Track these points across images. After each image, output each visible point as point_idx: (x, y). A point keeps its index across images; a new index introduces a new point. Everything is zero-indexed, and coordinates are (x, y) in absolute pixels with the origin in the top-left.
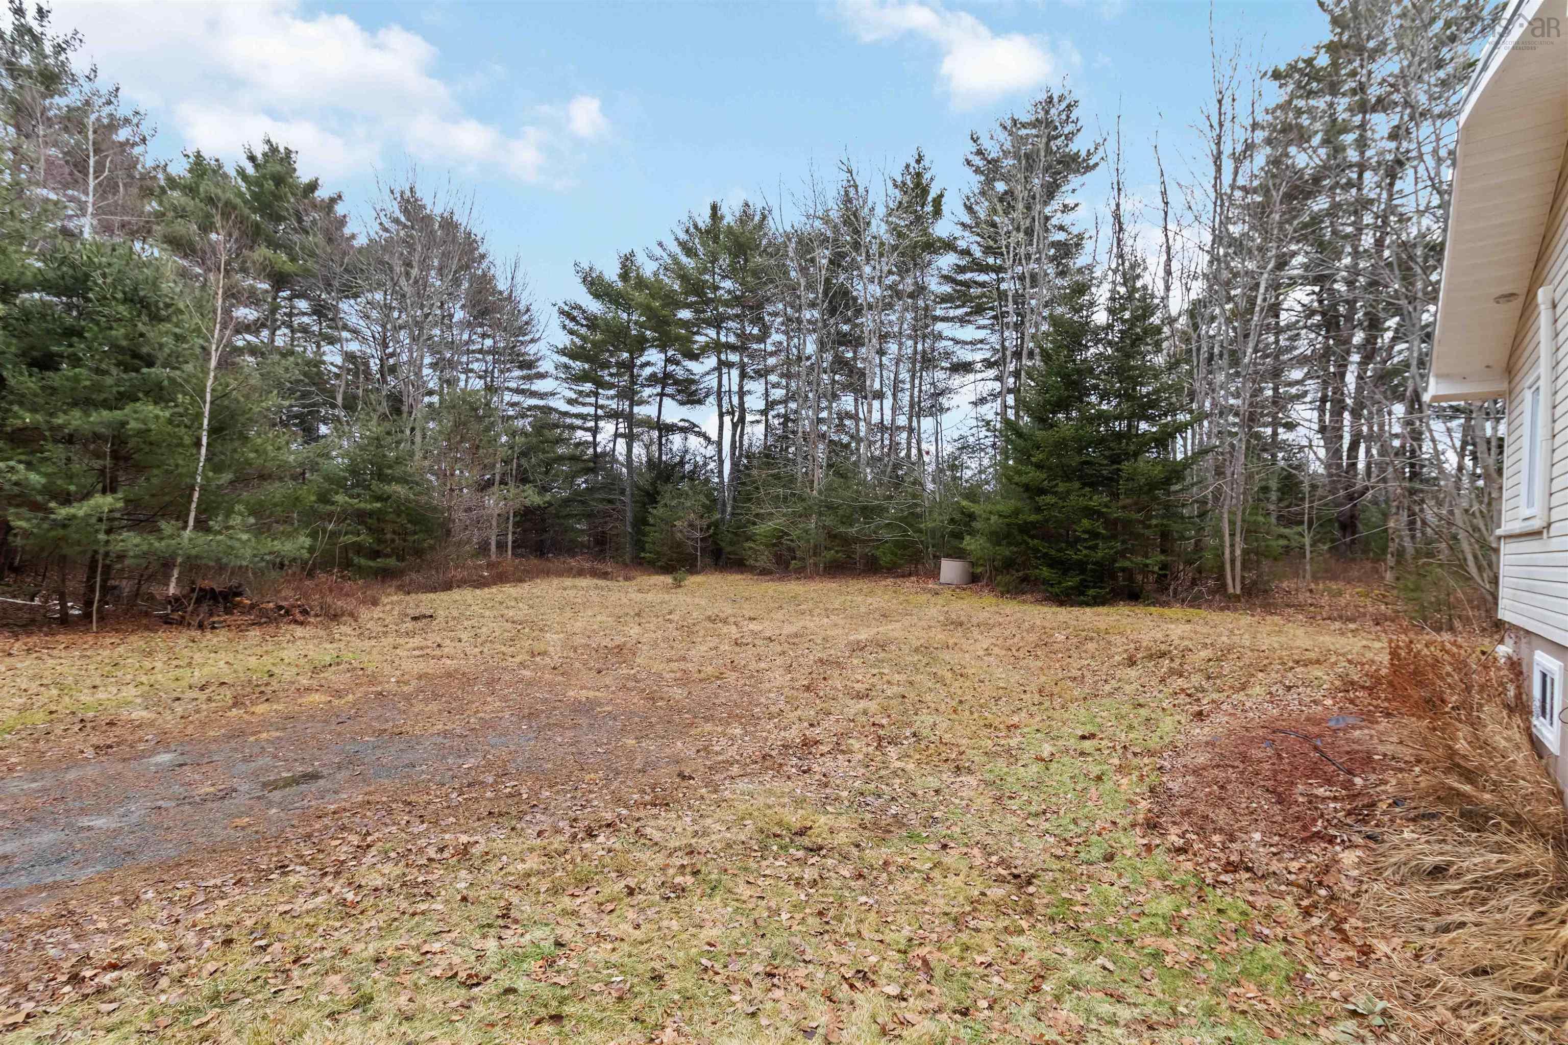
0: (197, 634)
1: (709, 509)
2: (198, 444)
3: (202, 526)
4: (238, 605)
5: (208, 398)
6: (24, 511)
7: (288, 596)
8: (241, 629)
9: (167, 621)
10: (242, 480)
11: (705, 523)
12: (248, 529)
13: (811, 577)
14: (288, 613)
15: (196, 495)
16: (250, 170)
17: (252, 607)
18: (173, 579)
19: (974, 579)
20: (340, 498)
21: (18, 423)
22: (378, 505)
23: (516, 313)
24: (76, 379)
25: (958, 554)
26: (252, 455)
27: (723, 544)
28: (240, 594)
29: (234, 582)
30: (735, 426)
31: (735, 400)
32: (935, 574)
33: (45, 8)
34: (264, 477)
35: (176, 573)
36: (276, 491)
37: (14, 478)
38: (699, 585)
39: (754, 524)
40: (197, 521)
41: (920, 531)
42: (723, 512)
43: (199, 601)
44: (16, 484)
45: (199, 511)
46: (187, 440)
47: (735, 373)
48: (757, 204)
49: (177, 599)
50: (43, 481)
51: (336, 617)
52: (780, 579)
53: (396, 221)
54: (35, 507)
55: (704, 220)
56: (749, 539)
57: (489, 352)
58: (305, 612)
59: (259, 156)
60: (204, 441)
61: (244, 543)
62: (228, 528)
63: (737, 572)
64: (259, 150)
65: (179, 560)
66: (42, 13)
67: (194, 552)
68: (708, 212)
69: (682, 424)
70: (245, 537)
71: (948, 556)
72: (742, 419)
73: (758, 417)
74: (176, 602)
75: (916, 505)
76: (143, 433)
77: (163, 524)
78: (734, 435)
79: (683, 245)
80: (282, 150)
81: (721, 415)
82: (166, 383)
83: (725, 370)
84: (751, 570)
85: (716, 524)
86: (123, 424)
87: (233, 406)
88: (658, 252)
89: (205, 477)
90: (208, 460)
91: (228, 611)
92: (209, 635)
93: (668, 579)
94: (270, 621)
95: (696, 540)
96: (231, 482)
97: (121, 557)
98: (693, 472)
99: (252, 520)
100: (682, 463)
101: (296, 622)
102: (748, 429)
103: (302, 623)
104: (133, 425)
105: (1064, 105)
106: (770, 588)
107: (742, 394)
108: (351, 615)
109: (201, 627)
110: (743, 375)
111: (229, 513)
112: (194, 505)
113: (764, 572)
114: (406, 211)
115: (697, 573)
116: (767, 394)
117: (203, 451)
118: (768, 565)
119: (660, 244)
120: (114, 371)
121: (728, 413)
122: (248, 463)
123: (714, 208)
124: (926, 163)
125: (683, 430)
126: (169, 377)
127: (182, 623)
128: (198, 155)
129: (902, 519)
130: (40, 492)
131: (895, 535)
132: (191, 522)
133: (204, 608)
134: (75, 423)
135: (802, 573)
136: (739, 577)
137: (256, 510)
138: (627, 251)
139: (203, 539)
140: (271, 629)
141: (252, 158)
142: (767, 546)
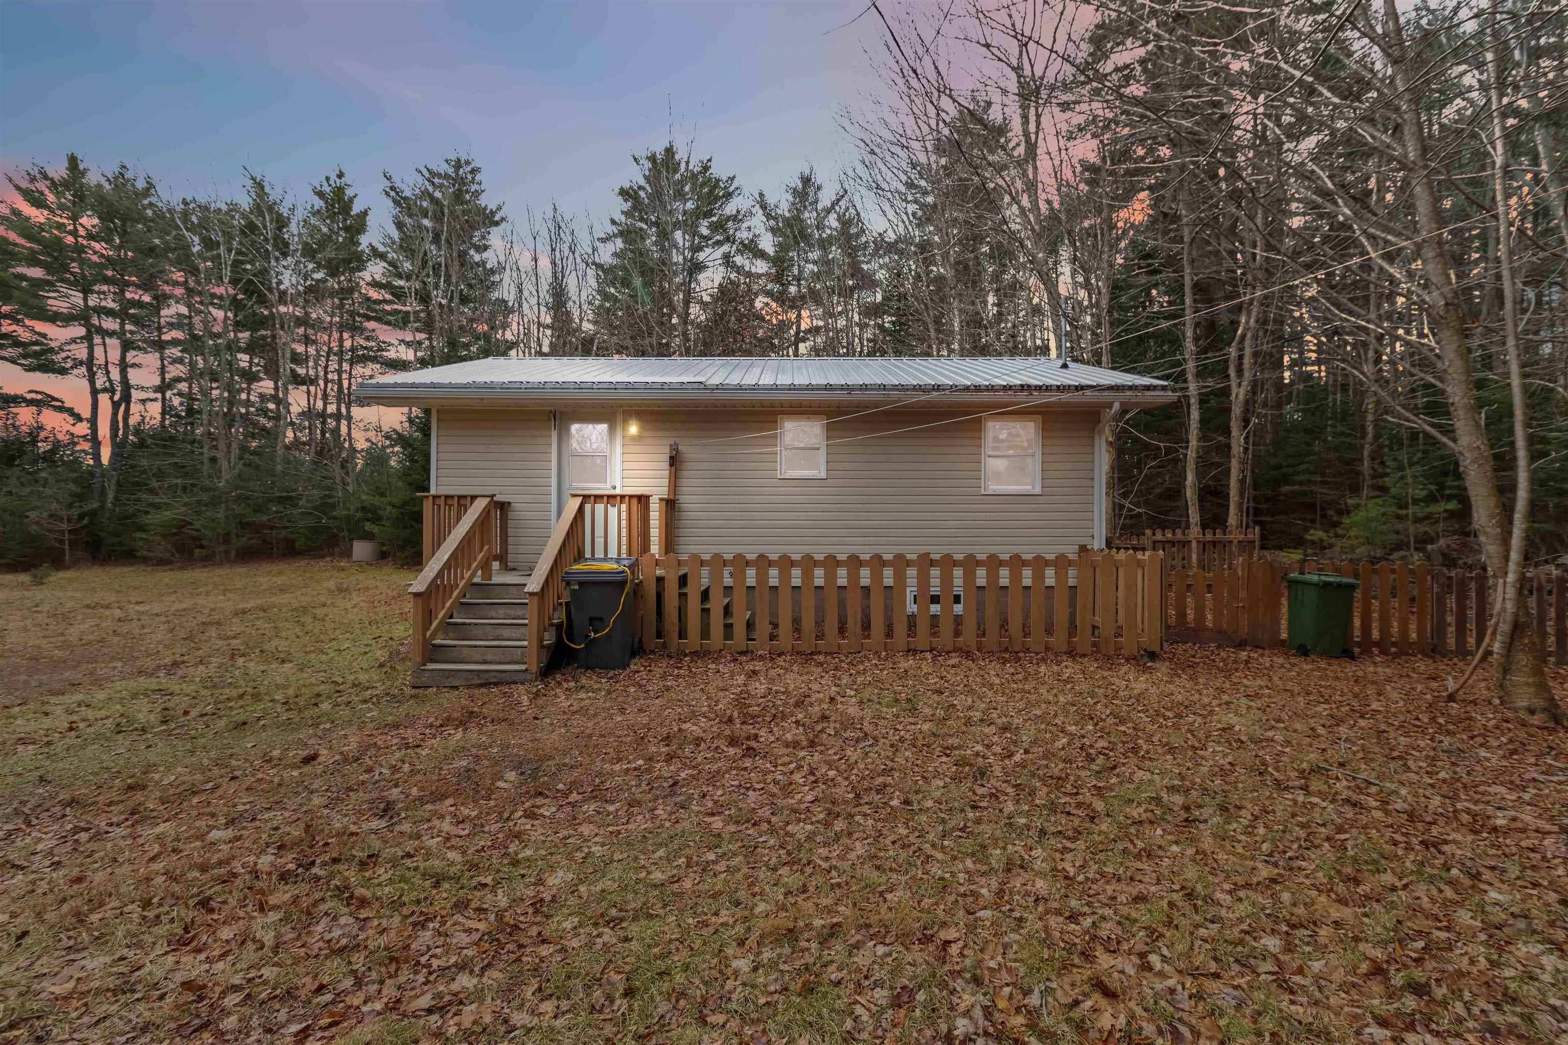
1: (81, 498)
11: (75, 512)
13: (220, 564)
19: (383, 556)
25: (367, 536)
27: (103, 535)
30: (116, 406)
31: (115, 374)
32: (348, 554)
38: (70, 580)
39: (147, 513)
41: (335, 518)
42: (103, 500)
47: (114, 344)
52: (183, 568)
55: (57, 170)
56: (142, 528)
63: (124, 565)
68: (64, 162)
69: (29, 396)
71: (361, 538)
72: (126, 398)
73: (152, 395)
75: (330, 497)
78: (115, 414)
81: (95, 392)
83: (97, 340)
84: (145, 561)
85: (93, 514)
93: (24, 578)
95: (62, 532)
98: (53, 451)
100: (34, 441)
102: (135, 408)
105: (469, 169)
106: (166, 577)
107: (124, 366)
110: (127, 346)
113: (162, 562)
115: (67, 568)
116: (163, 370)
118: (167, 556)
121: (105, 390)
123: (73, 160)
125: (31, 403)
129: (315, 508)
131: (311, 522)
135: (209, 560)
136: (125, 569)
142: (164, 536)
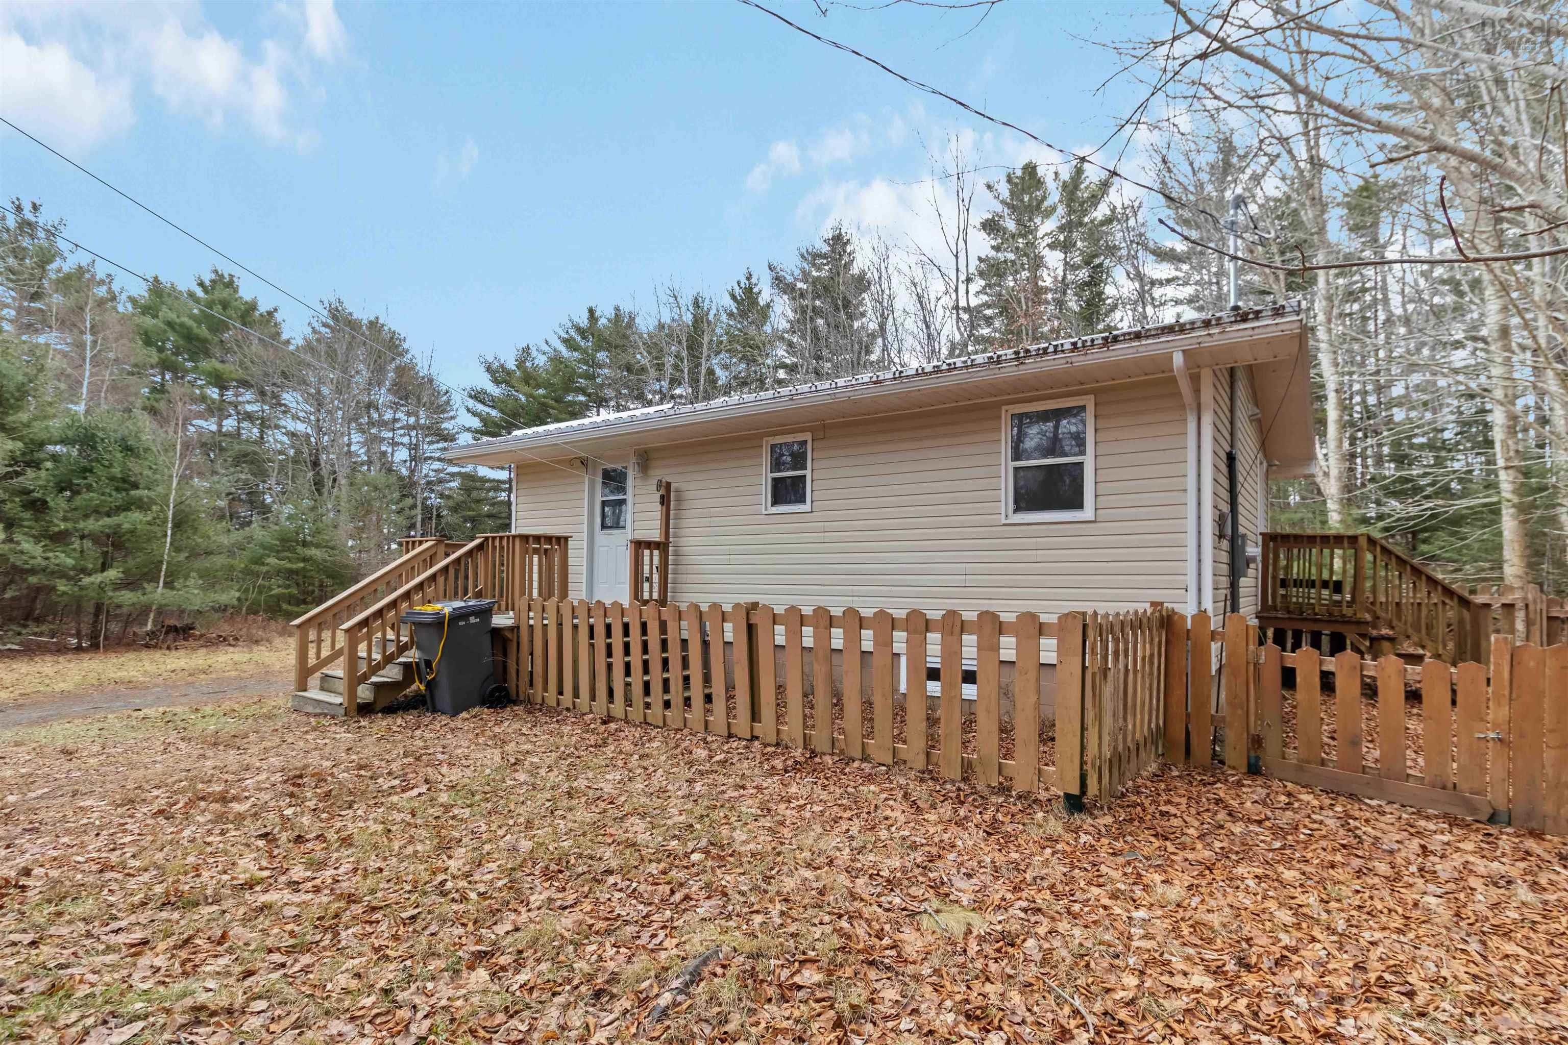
0: (167, 652)
2: (165, 536)
3: (169, 585)
4: (193, 635)
5: (172, 506)
6: (64, 581)
7: (226, 629)
8: (194, 649)
9: (147, 646)
10: (194, 554)
12: (200, 587)
14: (225, 640)
15: (164, 567)
16: (200, 293)
17: (202, 636)
18: (150, 620)
20: (272, 561)
21: (56, 529)
22: (302, 565)
23: (436, 393)
24: (91, 500)
26: (200, 540)
28: (193, 629)
29: (190, 621)
33: (38, 203)
34: (208, 553)
35: (152, 616)
36: (219, 560)
37: (57, 562)
40: (165, 583)
43: (167, 633)
44: (57, 565)
45: (166, 576)
46: (159, 535)
48: (626, 307)
49: (153, 632)
50: (73, 562)
51: (257, 642)
53: (325, 325)
54: (69, 579)
55: (584, 322)
57: (414, 428)
58: (236, 639)
59: (207, 283)
60: (169, 533)
61: (196, 595)
62: (185, 586)
64: (207, 278)
65: (154, 608)
66: (35, 207)
67: (164, 602)
68: (586, 315)
70: (196, 592)
74: (152, 634)
76: (132, 532)
77: (146, 585)
79: (566, 342)
80: (226, 276)
82: (145, 500)
86: (119, 526)
87: (187, 509)
88: (545, 348)
89: (169, 555)
90: (171, 544)
91: (185, 639)
92: (174, 652)
94: (213, 644)
96: (187, 558)
97: (119, 606)
99: (201, 582)
101: (230, 645)
103: (233, 646)
104: (126, 526)
108: (268, 640)
109: (169, 648)
111: (186, 577)
112: (163, 573)
114: (334, 317)
117: (169, 539)
119: (547, 342)
120: (114, 493)
122: (197, 545)
123: (591, 311)
124: (754, 280)
126: (148, 497)
127: (155, 647)
128: (156, 279)
130: (71, 569)
132: (161, 584)
133: (171, 636)
134: (91, 527)
137: (204, 574)
138: (525, 345)
139: (170, 593)
140: (213, 648)
141: (201, 284)
